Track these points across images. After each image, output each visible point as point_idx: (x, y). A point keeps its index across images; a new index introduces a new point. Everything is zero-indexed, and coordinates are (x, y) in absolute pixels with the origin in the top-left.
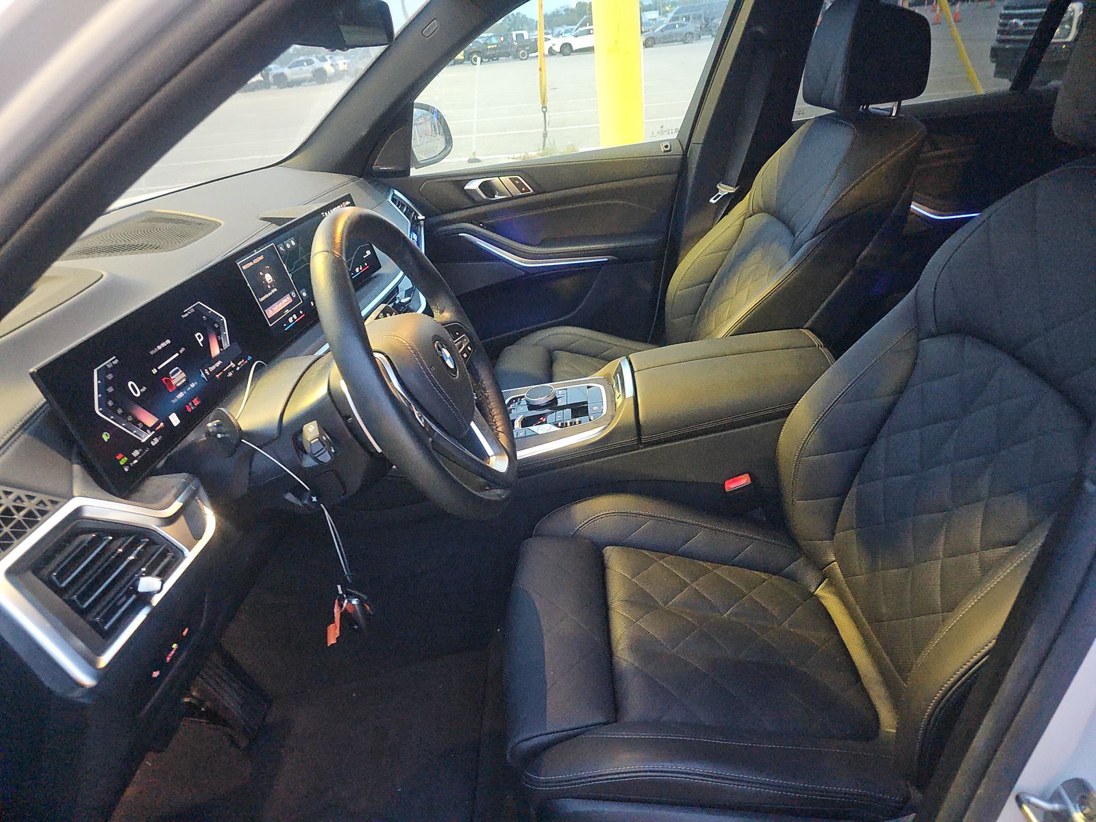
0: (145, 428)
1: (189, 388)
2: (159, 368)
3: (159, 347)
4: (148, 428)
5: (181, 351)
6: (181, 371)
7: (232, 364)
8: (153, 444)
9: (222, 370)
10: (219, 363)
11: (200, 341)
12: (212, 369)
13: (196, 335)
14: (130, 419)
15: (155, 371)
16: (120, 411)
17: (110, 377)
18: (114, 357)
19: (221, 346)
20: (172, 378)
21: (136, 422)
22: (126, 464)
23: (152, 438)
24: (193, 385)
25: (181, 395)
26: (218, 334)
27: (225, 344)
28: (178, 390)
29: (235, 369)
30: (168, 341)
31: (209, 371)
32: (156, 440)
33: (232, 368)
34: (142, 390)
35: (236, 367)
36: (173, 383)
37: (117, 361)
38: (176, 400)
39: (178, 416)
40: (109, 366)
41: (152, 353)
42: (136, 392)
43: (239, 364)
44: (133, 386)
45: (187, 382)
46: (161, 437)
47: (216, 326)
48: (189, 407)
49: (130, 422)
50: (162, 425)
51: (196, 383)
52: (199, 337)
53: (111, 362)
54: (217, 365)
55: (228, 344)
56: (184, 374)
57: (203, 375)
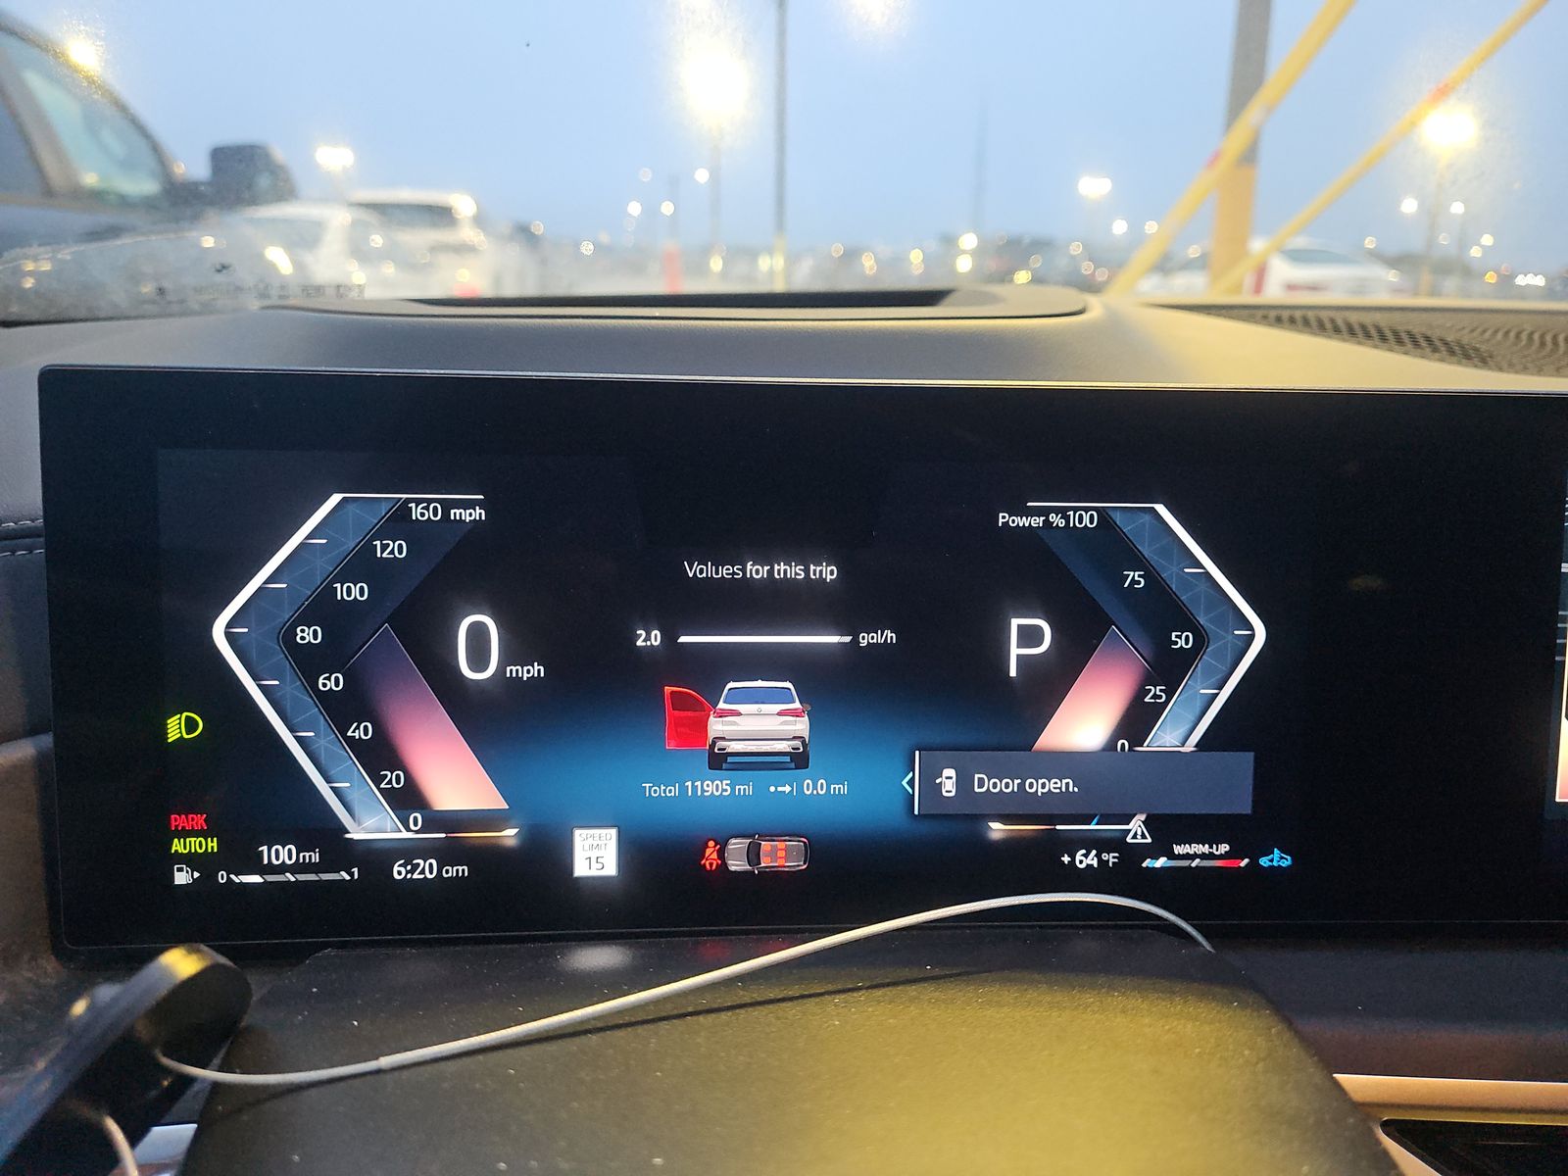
0: (407, 799)
1: (785, 789)
2: (683, 639)
3: (756, 571)
4: (422, 805)
5: (865, 640)
6: (797, 705)
7: (1136, 828)
8: (399, 872)
9: (1051, 819)
11: (1016, 652)
12: (986, 784)
13: (1017, 622)
14: (361, 731)
15: (649, 639)
16: (331, 682)
17: (395, 549)
18: (481, 497)
19: (1137, 721)
20: (722, 705)
21: (379, 756)
22: (191, 860)
23: (408, 852)
24: (814, 787)
25: (716, 786)
26: (1168, 669)
27: (1170, 736)
28: (719, 761)
29: (1132, 855)
30: (828, 572)
31: (964, 782)
32: (427, 869)
33: (1117, 843)
34: (512, 670)
35: (1153, 852)
36: (716, 727)
37: (478, 513)
38: (673, 791)
39: (629, 849)
40: (416, 512)
41: (695, 569)
42: (479, 660)
43: (1178, 849)
44: (478, 634)
45: (799, 760)
46: (463, 870)
47: (1182, 641)
48: (721, 854)
49: (351, 741)
50: (509, 835)
51: (842, 789)
52: (1030, 636)
53: (447, 505)
54: (1038, 787)
55: (1190, 747)
56: (802, 726)
57: (911, 782)
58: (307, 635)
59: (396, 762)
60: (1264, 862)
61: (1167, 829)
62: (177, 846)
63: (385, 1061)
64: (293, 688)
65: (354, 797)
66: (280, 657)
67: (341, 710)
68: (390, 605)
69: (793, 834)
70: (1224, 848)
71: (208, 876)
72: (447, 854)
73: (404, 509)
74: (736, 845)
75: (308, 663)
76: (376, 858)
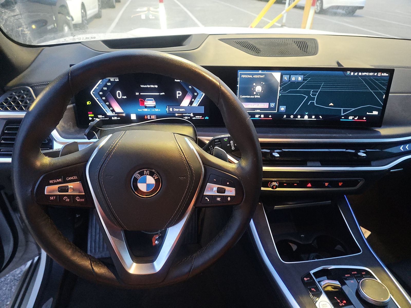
0: (113, 111)
1: (153, 110)
2: (141, 94)
3: (148, 86)
4: (115, 111)
5: (161, 94)
6: (154, 101)
7: (192, 115)
8: (113, 118)
9: (183, 114)
10: (183, 110)
11: (178, 95)
12: (175, 110)
13: (177, 92)
14: (107, 103)
15: (137, 94)
16: (104, 98)
17: (109, 84)
18: (118, 78)
19: (191, 103)
20: (146, 101)
21: (110, 106)
22: (91, 117)
23: (114, 116)
24: (157, 110)
25: (146, 110)
26: (194, 97)
27: (195, 104)
28: (146, 107)
29: (191, 117)
30: (156, 86)
31: (173, 110)
32: (116, 118)
33: (190, 116)
34: (123, 97)
35: (193, 117)
36: (145, 103)
37: (118, 80)
38: (141, 110)
39: (137, 116)
40: (111, 80)
41: (142, 86)
42: (119, 96)
43: (196, 117)
44: (119, 93)
45: (155, 107)
46: (119, 118)
47: (196, 94)
48: (147, 117)
49: (106, 105)
50: (124, 115)
51: (160, 110)
52: (179, 94)
53: (114, 79)
54: (181, 110)
55: (197, 106)
56: (155, 103)
57: (167, 109)
58: (101, 93)
59: (112, 107)
60: (205, 118)
61: (195, 115)
62: (89, 115)
63: (115, 128)
64: (100, 99)
65: (107, 110)
66: (98, 96)
67: (105, 101)
68: (110, 90)
69: (155, 115)
70: (201, 117)
71: (93, 119)
72: (118, 117)
73: (110, 80)
74: (148, 116)
75: (101, 96)
76: (110, 117)
